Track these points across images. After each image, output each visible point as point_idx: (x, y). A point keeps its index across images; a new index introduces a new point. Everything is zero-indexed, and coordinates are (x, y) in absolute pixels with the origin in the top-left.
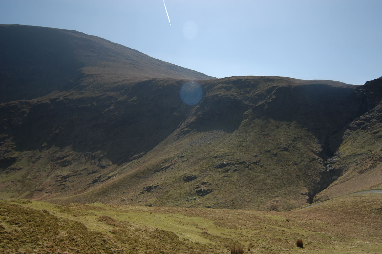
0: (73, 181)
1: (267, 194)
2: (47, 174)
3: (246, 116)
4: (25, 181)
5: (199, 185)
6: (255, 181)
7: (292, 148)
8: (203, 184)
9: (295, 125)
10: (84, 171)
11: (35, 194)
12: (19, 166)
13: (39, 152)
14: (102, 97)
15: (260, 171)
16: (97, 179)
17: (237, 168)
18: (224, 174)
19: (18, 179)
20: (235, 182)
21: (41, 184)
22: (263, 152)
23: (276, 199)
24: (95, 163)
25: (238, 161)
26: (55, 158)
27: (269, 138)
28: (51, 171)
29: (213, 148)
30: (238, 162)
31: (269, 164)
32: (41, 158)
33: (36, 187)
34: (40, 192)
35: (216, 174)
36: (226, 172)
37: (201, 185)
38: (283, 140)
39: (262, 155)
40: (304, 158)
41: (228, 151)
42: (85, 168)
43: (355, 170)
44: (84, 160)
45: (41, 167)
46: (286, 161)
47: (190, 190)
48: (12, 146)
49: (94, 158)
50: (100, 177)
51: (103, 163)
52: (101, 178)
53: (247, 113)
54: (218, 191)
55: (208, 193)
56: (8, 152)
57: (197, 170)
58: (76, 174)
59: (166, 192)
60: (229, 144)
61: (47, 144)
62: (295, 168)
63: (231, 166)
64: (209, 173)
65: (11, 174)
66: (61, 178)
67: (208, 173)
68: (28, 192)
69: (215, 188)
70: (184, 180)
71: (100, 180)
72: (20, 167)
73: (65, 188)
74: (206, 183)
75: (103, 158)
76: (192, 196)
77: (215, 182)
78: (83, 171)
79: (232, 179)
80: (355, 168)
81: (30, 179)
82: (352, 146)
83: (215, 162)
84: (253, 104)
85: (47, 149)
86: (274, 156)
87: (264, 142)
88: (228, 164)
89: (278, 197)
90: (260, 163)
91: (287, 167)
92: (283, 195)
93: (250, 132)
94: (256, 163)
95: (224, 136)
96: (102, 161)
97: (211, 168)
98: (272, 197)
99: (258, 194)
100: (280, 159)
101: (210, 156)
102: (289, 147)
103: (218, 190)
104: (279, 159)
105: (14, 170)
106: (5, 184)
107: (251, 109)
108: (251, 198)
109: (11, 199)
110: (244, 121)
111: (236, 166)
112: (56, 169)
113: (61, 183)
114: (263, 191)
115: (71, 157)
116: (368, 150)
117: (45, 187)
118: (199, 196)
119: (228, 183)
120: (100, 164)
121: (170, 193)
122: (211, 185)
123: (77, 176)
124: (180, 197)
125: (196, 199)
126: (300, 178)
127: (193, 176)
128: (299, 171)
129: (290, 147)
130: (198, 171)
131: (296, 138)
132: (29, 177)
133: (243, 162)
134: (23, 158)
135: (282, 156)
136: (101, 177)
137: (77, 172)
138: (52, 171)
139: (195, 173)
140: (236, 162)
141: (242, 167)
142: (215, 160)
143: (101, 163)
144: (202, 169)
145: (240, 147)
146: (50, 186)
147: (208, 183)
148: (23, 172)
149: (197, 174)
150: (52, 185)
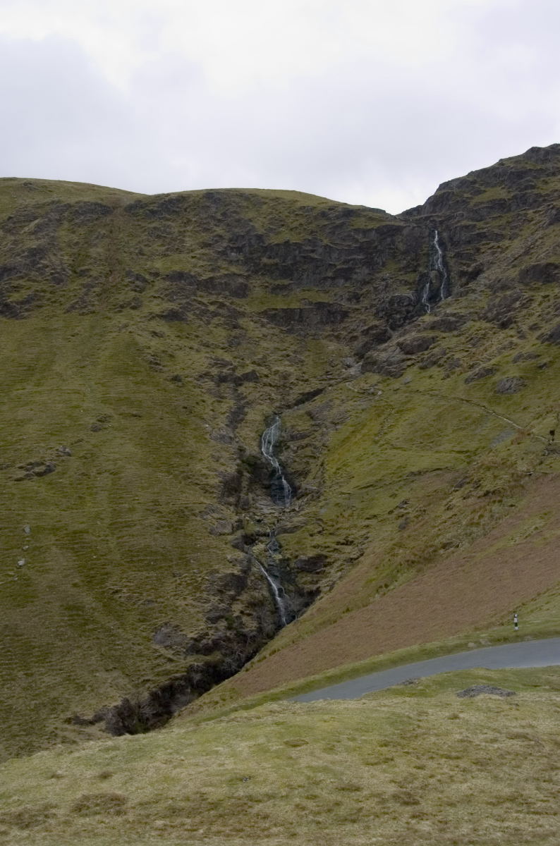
43: (396, 551)
62: (66, 569)
80: (393, 542)
82: (381, 442)
102: (63, 458)
116: (457, 449)
129: (63, 461)
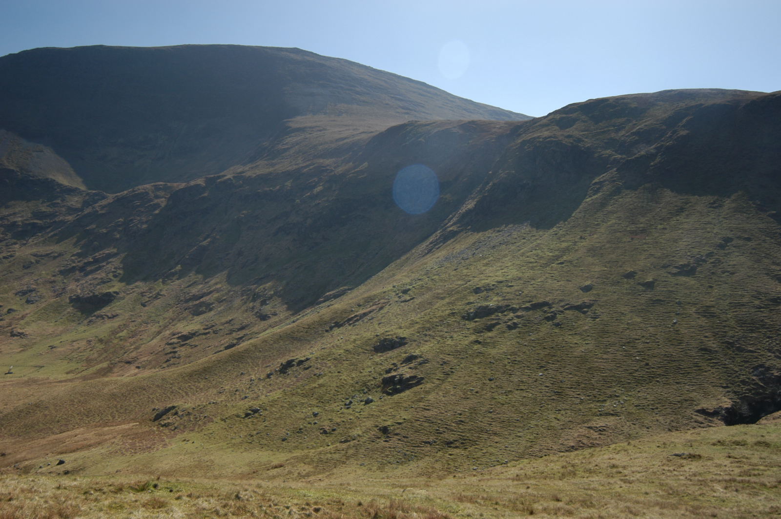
1: (582, 402)
2: (157, 329)
3: (598, 186)
4: (111, 342)
5: (398, 364)
6: (559, 359)
7: (711, 265)
8: (410, 359)
9: (733, 205)
10: (226, 325)
11: (115, 370)
12: (114, 311)
13: (161, 284)
15: (586, 331)
17: (520, 320)
18: (478, 335)
19: (100, 338)
20: (496, 361)
21: (136, 348)
22: (612, 277)
23: (600, 422)
24: (253, 308)
25: (529, 302)
26: (187, 296)
27: (644, 241)
28: (168, 324)
29: (484, 268)
30: (528, 305)
31: (619, 311)
32: (161, 295)
33: (126, 355)
34: (126, 365)
35: (455, 335)
36: (486, 329)
37: (401, 364)
38: (685, 243)
39: (607, 284)
40: (743, 296)
41: (517, 274)
42: (232, 318)
44: (237, 302)
45: (153, 315)
46: (676, 303)
47: (370, 376)
48: (116, 272)
53: (602, 180)
54: (437, 382)
55: (409, 387)
56: (104, 283)
57: (417, 323)
58: (210, 330)
59: (315, 377)
60: (528, 257)
61: (181, 268)
62: (701, 327)
63: (505, 315)
64: (441, 331)
65: (94, 325)
66: (178, 338)
67: (438, 331)
68: (105, 365)
69: (433, 374)
70: (374, 347)
72: (114, 313)
73: (172, 360)
74: (415, 357)
75: (271, 298)
76: (367, 392)
77: (441, 356)
79: (493, 352)
81: (122, 338)
83: (469, 303)
84: (624, 156)
85: (178, 279)
86: (644, 288)
87: (626, 250)
88: (498, 309)
89: (612, 415)
90: (593, 308)
91: (675, 323)
92: (633, 409)
93: (598, 225)
94: (579, 308)
95: (524, 239)
96: (268, 304)
97: (451, 320)
98: (595, 415)
99: (553, 399)
100: (661, 298)
101: (466, 288)
102: (701, 263)
103: (438, 379)
104: (654, 299)
105: (103, 318)
106: (73, 346)
107: (615, 169)
108: (521, 412)
110: (588, 200)
111: (519, 313)
112: (179, 320)
113: (174, 348)
114: (569, 393)
115: (215, 296)
117: (141, 355)
118: (383, 393)
119: (477, 360)
120: (260, 310)
121: (321, 381)
122: (427, 364)
123: (208, 335)
124: (338, 392)
125: (372, 401)
126: (711, 360)
127: (396, 339)
128: (715, 335)
129: (701, 265)
130: (417, 326)
131: (728, 240)
132: (124, 334)
133: (545, 304)
134: (127, 294)
135: (671, 289)
137: (213, 326)
138: (170, 324)
139: (407, 330)
140: (524, 302)
141: (536, 318)
142: (472, 299)
143: (263, 307)
144: (431, 320)
145: (553, 265)
146: (152, 353)
147: (419, 360)
148: (115, 323)
149: (411, 334)
150: (156, 352)
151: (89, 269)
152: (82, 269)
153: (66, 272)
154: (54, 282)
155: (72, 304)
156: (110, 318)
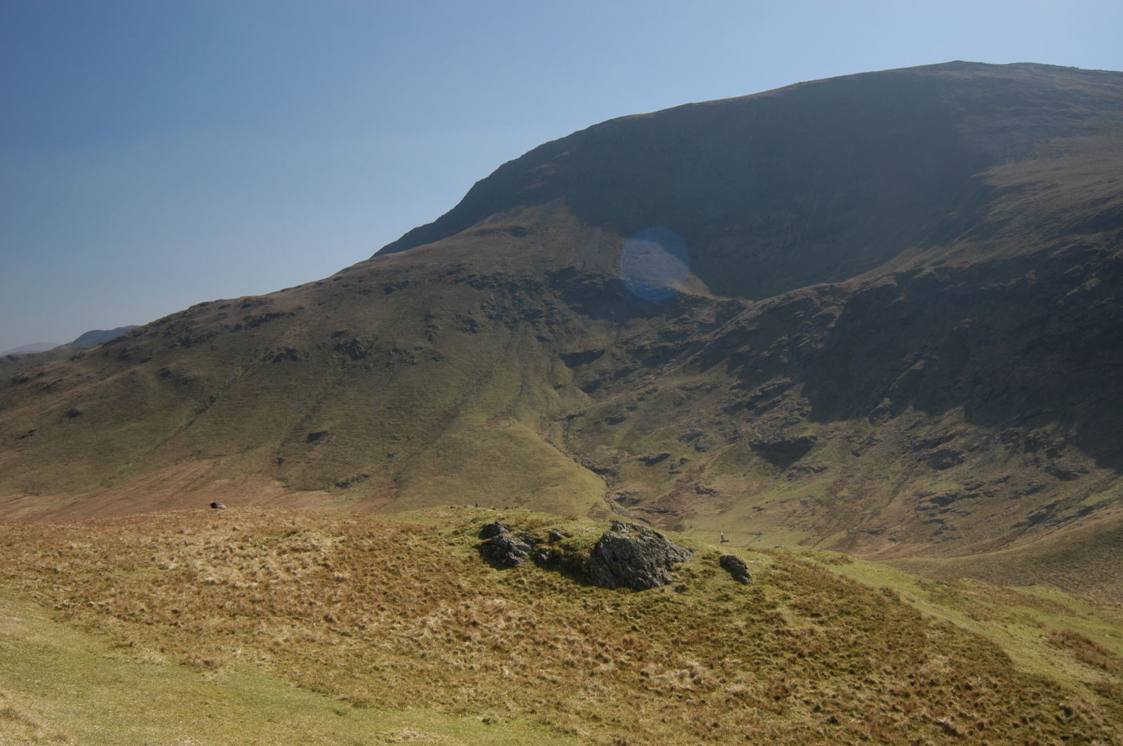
0: (968, 514)
2: (892, 488)
4: (834, 504)
10: (1003, 485)
11: (860, 542)
12: (820, 462)
13: (869, 424)
14: (1055, 254)
16: (1044, 511)
19: (816, 498)
21: (876, 513)
24: (1037, 461)
26: (914, 441)
28: (902, 480)
32: (876, 440)
33: (864, 523)
34: (873, 536)
42: (1005, 475)
44: (1000, 451)
45: (875, 467)
48: (802, 409)
49: (1032, 445)
50: (1052, 506)
51: (1065, 462)
52: (1057, 510)
56: (792, 424)
58: (977, 491)
61: (890, 403)
65: (799, 481)
66: (932, 501)
68: (842, 534)
71: (1053, 516)
72: (821, 466)
73: (945, 532)
75: (1064, 447)
78: (1000, 484)
81: (846, 499)
85: (892, 418)
96: (1061, 456)
105: (808, 472)
106: (785, 508)
109: (799, 547)
112: (916, 476)
113: (933, 515)
115: (960, 442)
117: (887, 523)
120: (1053, 464)
123: (978, 499)
132: (844, 493)
136: (1057, 507)
137: (980, 485)
138: (905, 480)
143: (1056, 461)
146: (902, 521)
148: (829, 478)
150: (908, 519)
151: (760, 405)
152: (750, 406)
153: (733, 410)
154: (719, 423)
155: (755, 452)
156: (817, 471)
